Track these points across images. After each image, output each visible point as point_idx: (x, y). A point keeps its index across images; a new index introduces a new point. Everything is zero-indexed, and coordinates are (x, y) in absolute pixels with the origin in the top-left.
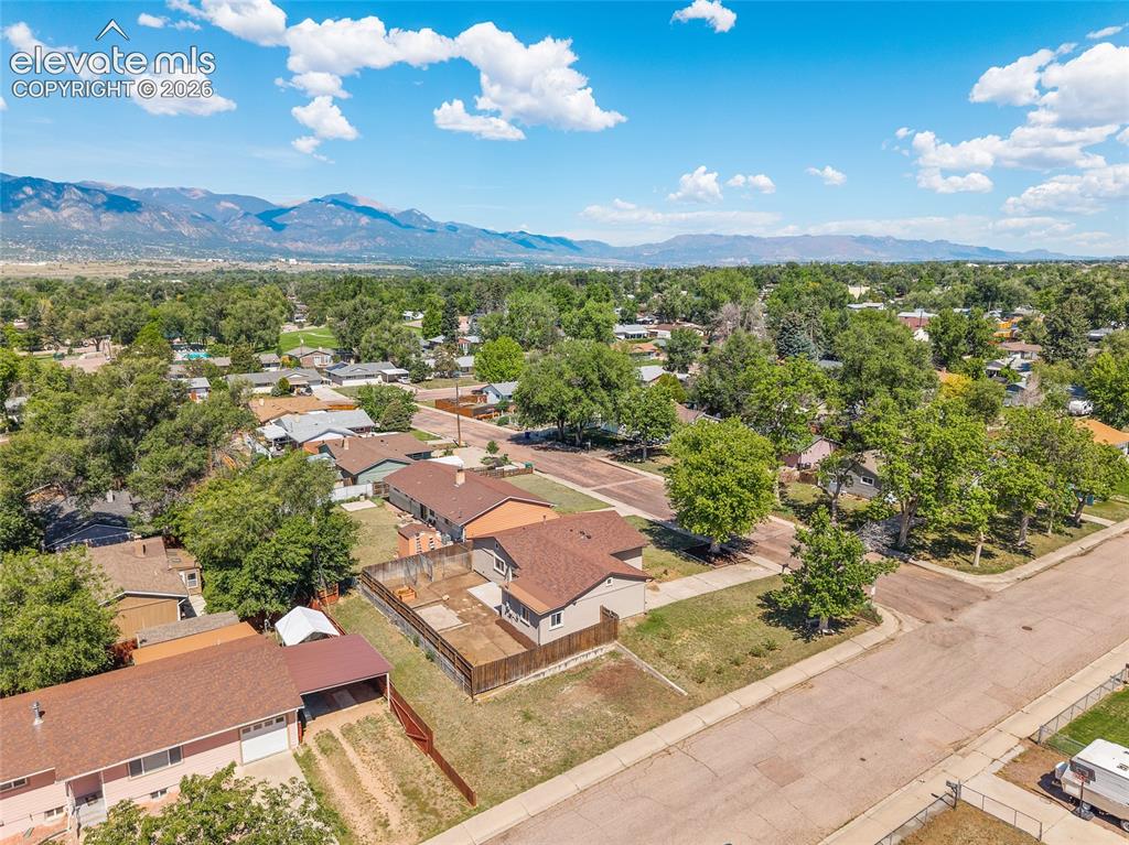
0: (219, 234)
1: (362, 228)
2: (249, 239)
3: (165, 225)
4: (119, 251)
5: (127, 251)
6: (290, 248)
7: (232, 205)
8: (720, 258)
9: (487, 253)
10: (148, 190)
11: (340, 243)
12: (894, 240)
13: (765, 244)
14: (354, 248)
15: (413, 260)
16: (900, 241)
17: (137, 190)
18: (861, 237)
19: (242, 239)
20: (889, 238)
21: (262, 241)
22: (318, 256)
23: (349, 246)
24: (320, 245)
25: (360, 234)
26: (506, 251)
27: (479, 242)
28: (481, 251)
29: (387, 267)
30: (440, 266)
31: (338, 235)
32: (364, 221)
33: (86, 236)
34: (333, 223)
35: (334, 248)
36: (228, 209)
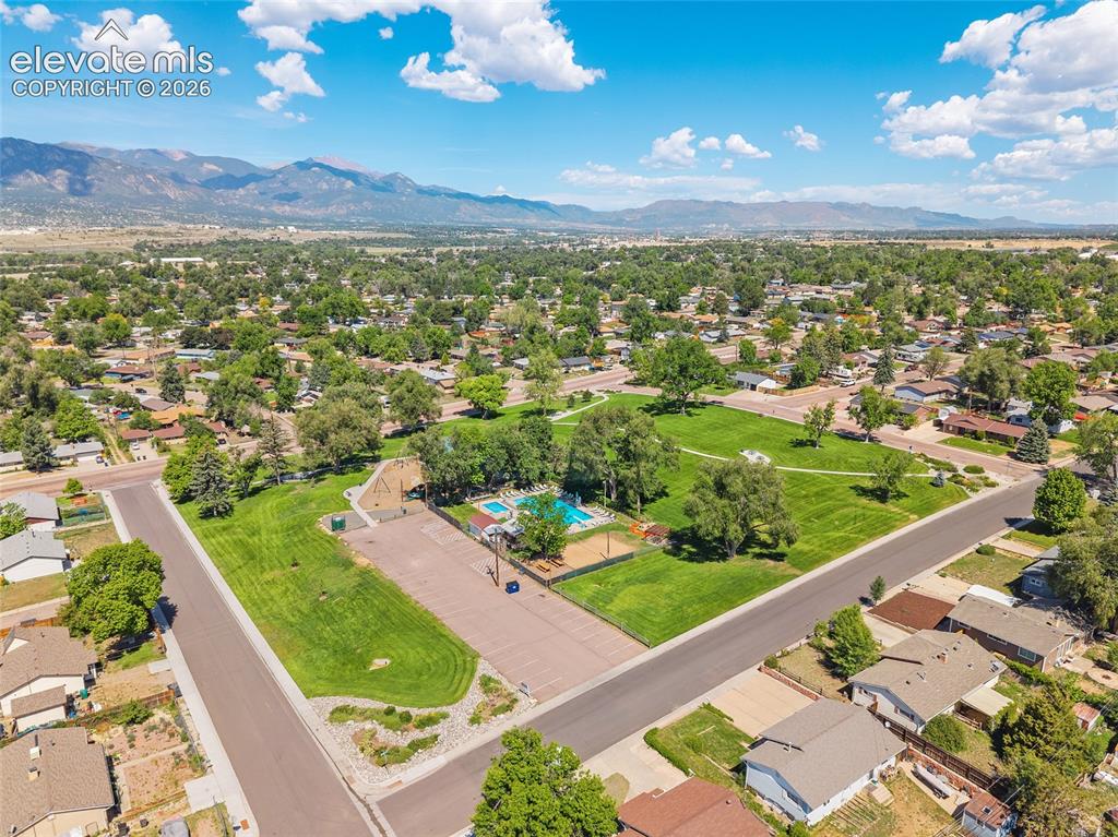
0: (206, 198)
1: (348, 192)
2: (236, 202)
3: (151, 188)
4: (108, 215)
5: (115, 215)
6: (278, 212)
7: (215, 168)
8: (702, 224)
9: (472, 217)
10: (131, 151)
11: (327, 206)
12: (870, 206)
13: (744, 210)
14: (341, 212)
15: (409, 226)
16: (874, 208)
17: (120, 152)
18: (837, 203)
19: (230, 203)
20: (864, 204)
21: (248, 205)
22: (306, 221)
23: (336, 210)
24: (306, 208)
25: (346, 198)
26: (491, 215)
27: (465, 206)
28: (466, 214)
29: (387, 235)
30: (437, 233)
31: (324, 199)
32: (349, 184)
33: (72, 200)
34: (318, 186)
35: (320, 213)
36: (211, 171)
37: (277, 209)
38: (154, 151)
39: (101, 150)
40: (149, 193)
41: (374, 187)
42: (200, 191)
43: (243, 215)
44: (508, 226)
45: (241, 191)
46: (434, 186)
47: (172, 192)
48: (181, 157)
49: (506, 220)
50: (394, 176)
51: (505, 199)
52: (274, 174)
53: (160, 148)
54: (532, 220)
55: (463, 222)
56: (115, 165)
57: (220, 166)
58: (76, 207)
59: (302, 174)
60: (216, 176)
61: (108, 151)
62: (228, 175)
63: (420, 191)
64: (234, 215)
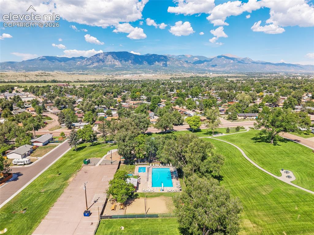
1: (231, 63)
3: (181, 64)
4: (170, 71)
5: (172, 71)
11: (224, 68)
22: (218, 72)
23: (227, 69)
24: (219, 68)
25: (230, 65)
26: (277, 69)
27: (268, 66)
28: (268, 69)
29: (238, 75)
30: (255, 74)
31: (224, 66)
32: (232, 61)
33: (164, 68)
34: (223, 62)
35: (222, 69)
36: (196, 60)
37: (211, 69)
38: (184, 55)
39: (172, 56)
40: (180, 66)
41: (239, 62)
42: (192, 65)
43: (201, 70)
44: (282, 72)
45: (202, 64)
46: (259, 61)
47: (185, 65)
48: (190, 56)
49: (282, 70)
50: (246, 58)
51: (283, 64)
52: (211, 60)
53: (185, 55)
54: (292, 70)
55: (266, 71)
56: (174, 59)
57: (198, 58)
58: (164, 69)
59: (219, 59)
60: (197, 60)
61: (174, 56)
62: (200, 60)
63: (254, 62)
64: (199, 71)
